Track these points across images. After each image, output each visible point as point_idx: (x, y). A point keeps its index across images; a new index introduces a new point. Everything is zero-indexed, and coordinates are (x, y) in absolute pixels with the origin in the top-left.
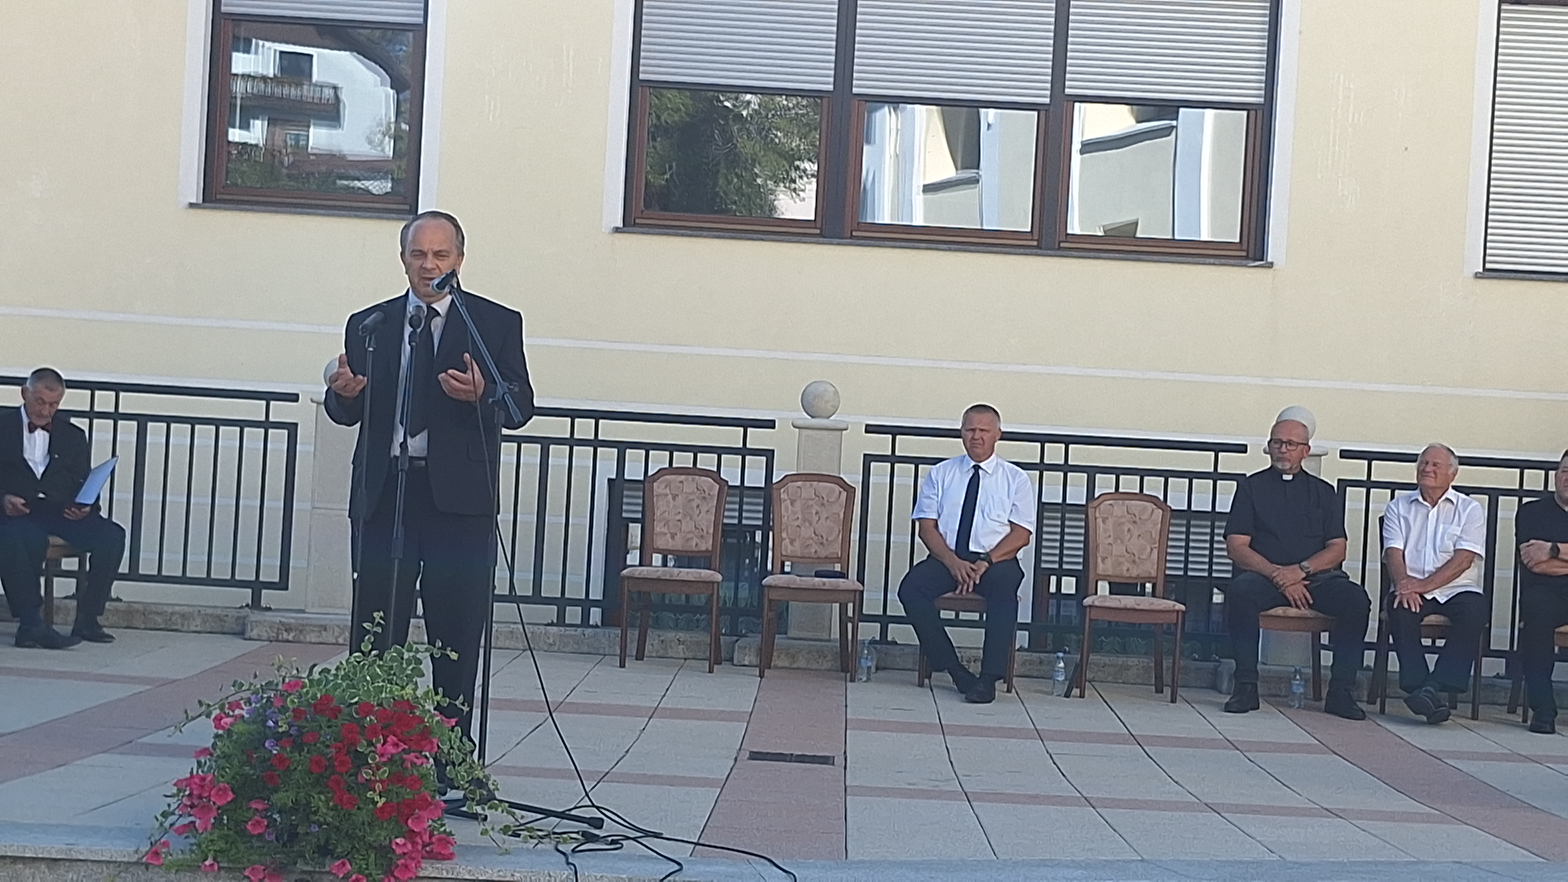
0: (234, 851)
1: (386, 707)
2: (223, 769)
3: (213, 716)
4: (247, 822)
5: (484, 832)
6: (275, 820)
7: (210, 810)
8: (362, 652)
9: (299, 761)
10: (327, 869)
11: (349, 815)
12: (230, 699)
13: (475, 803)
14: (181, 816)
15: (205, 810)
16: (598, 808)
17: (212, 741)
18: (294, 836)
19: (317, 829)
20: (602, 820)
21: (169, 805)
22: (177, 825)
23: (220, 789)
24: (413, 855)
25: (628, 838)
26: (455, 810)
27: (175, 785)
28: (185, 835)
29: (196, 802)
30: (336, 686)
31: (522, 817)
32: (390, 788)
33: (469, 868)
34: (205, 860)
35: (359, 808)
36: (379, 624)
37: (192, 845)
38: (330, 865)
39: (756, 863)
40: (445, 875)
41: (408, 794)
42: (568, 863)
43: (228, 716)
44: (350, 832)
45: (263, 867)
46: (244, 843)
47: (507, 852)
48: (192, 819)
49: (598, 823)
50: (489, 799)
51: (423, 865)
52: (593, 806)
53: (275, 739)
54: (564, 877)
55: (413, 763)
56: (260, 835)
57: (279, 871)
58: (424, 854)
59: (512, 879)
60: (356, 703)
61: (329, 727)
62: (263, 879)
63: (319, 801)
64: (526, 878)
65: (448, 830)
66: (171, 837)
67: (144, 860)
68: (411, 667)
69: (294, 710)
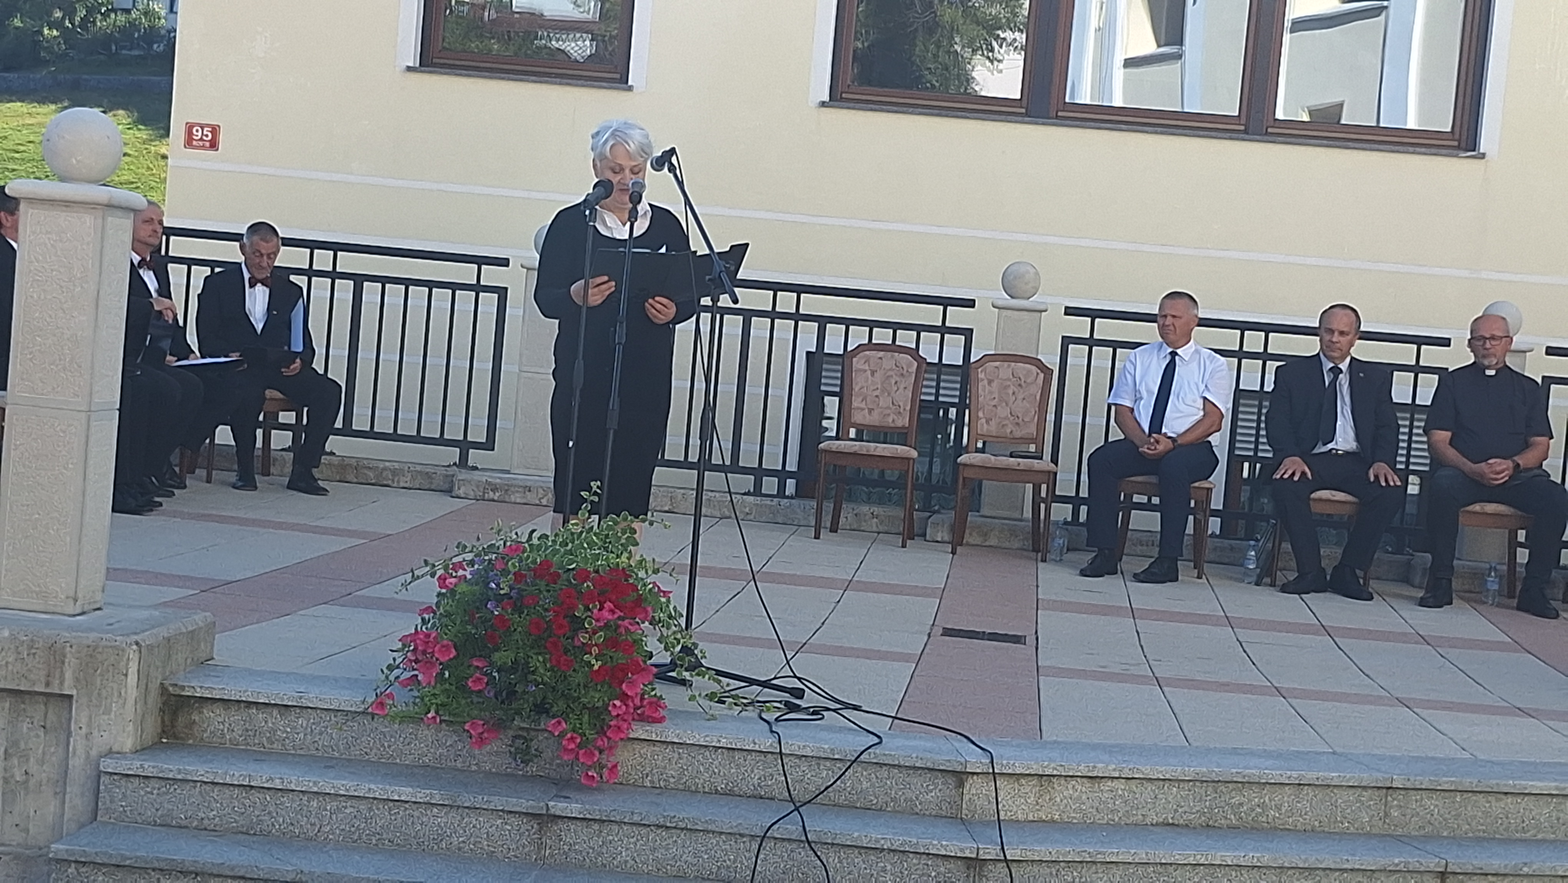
0: (455, 705)
1: (602, 574)
2: (446, 626)
3: (437, 576)
4: (467, 679)
5: (692, 698)
6: (495, 677)
7: (433, 665)
9: (519, 622)
10: (542, 726)
11: (565, 676)
12: (455, 560)
13: (683, 669)
15: (429, 665)
16: (799, 679)
17: (435, 600)
18: (512, 693)
19: (534, 688)
20: (803, 691)
21: (394, 659)
22: (402, 678)
23: (443, 646)
24: (626, 717)
25: (828, 709)
26: (663, 674)
27: (400, 640)
28: (409, 688)
29: (420, 658)
30: (555, 552)
31: (728, 685)
32: (605, 652)
33: (678, 732)
34: (428, 713)
35: (574, 670)
36: (595, 493)
37: (416, 697)
38: (546, 723)
39: (952, 739)
40: (654, 737)
41: (620, 658)
42: (772, 732)
43: (451, 576)
44: (566, 691)
45: (482, 722)
46: (466, 698)
47: (713, 718)
48: (416, 672)
49: (798, 693)
50: (696, 667)
51: (634, 727)
52: (795, 676)
53: (497, 601)
54: (768, 744)
55: (627, 629)
56: (480, 691)
57: (498, 726)
58: (636, 717)
59: (718, 745)
60: (573, 569)
61: (548, 591)
62: (482, 733)
63: (537, 661)
64: (731, 743)
65: (658, 695)
66: (395, 689)
67: (370, 710)
68: (626, 536)
69: (515, 574)
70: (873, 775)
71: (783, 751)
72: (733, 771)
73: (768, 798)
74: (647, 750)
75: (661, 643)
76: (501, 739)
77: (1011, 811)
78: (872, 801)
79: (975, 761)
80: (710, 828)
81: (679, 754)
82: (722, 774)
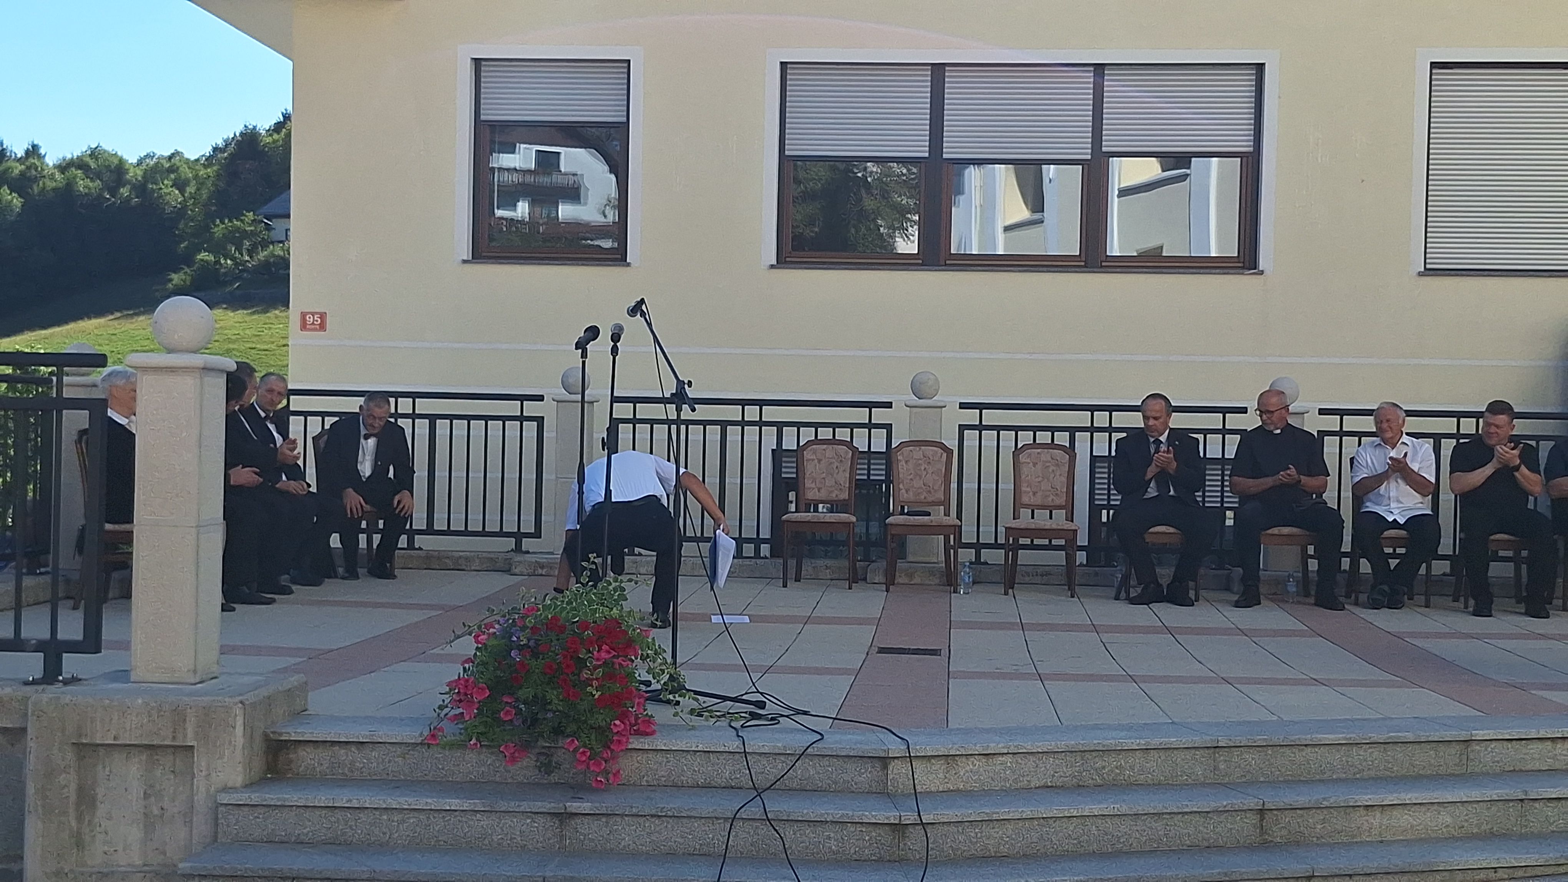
0: (491, 733)
1: (599, 623)
2: (482, 673)
3: (473, 635)
4: (500, 712)
5: (676, 715)
6: (521, 709)
7: (473, 703)
8: (582, 584)
9: (536, 664)
10: (560, 745)
11: (575, 704)
12: (485, 622)
13: (668, 693)
14: (452, 708)
15: (470, 703)
16: (762, 694)
17: (474, 652)
18: (535, 721)
19: (552, 715)
20: (765, 703)
21: (443, 701)
22: (450, 715)
23: (480, 688)
24: (625, 733)
25: (784, 716)
26: (655, 698)
27: (448, 685)
28: (456, 722)
29: (463, 697)
30: (563, 610)
31: (705, 702)
32: (604, 684)
33: (665, 741)
34: (470, 741)
35: (580, 700)
36: (592, 562)
37: (461, 729)
38: (562, 742)
39: (877, 731)
40: (646, 747)
41: (617, 688)
42: (738, 736)
43: (484, 633)
44: (576, 717)
45: (514, 745)
46: (499, 727)
47: (692, 727)
49: (761, 705)
50: (679, 689)
51: (631, 740)
52: (758, 692)
53: (520, 650)
54: (735, 746)
55: (620, 664)
56: (511, 720)
57: (525, 747)
58: (632, 732)
59: (696, 749)
60: (577, 621)
61: (558, 640)
62: (514, 753)
63: (552, 695)
64: (707, 748)
65: (650, 714)
66: (445, 724)
67: (426, 741)
68: (617, 594)
69: (532, 627)
70: (817, 765)
71: (747, 750)
72: (709, 768)
73: (737, 788)
74: (641, 757)
75: (649, 674)
76: (529, 757)
77: (925, 785)
78: (817, 784)
79: (895, 748)
80: (692, 814)
81: (667, 758)
82: (701, 772)
